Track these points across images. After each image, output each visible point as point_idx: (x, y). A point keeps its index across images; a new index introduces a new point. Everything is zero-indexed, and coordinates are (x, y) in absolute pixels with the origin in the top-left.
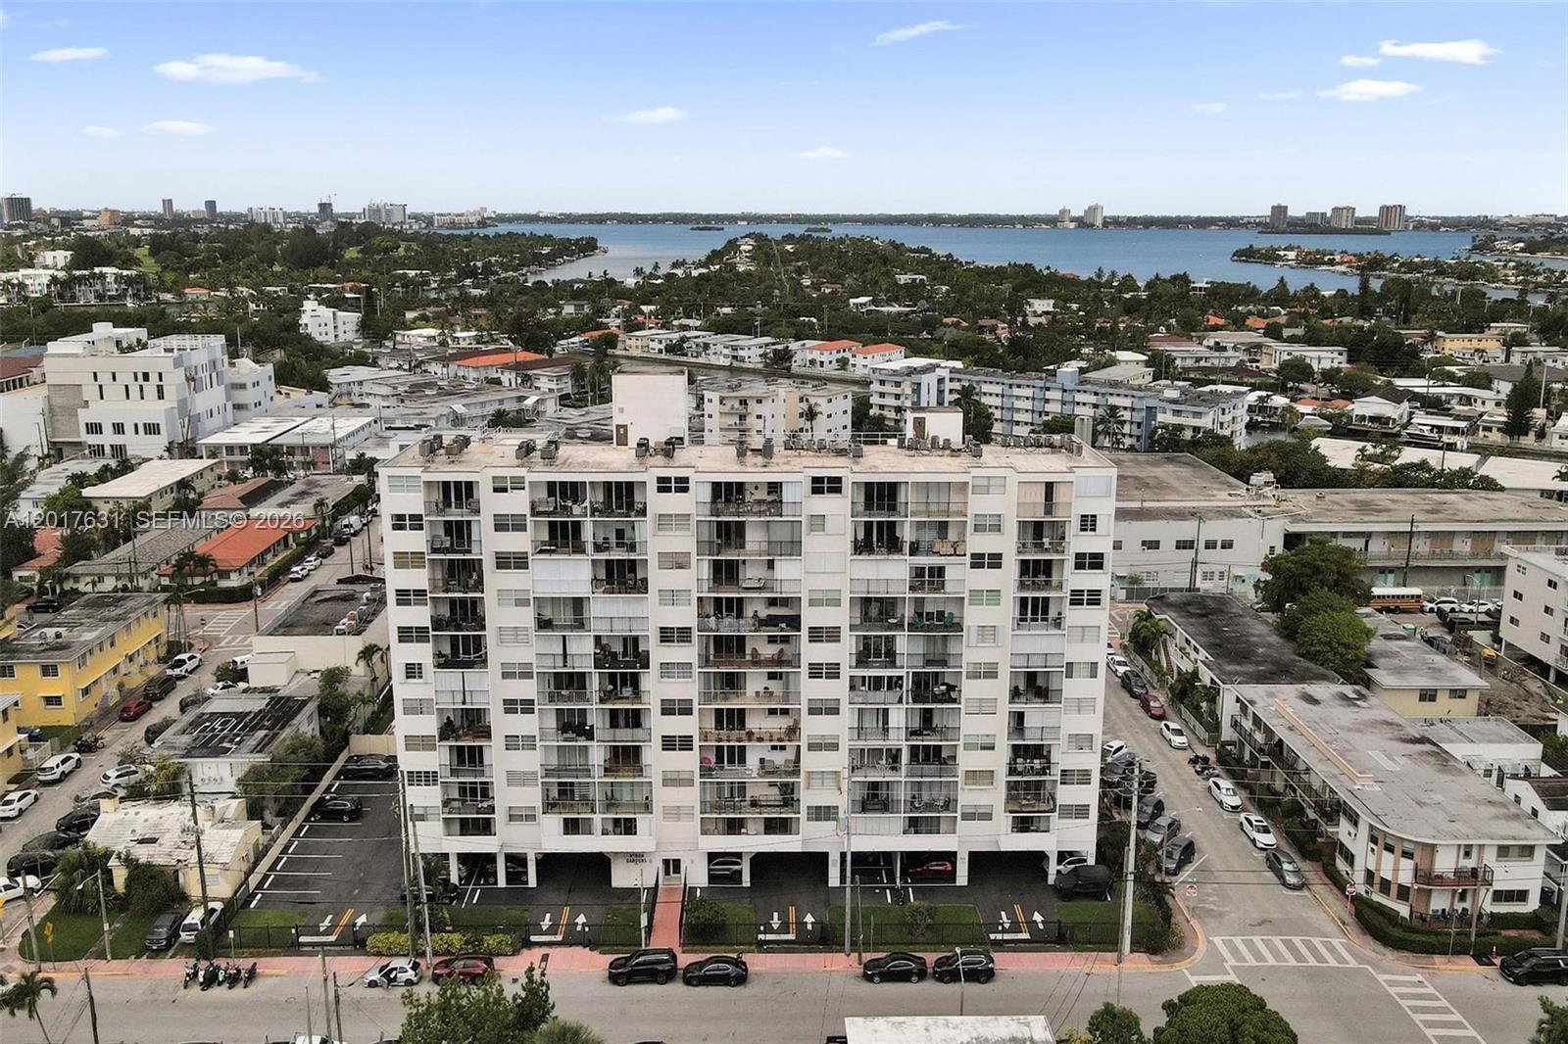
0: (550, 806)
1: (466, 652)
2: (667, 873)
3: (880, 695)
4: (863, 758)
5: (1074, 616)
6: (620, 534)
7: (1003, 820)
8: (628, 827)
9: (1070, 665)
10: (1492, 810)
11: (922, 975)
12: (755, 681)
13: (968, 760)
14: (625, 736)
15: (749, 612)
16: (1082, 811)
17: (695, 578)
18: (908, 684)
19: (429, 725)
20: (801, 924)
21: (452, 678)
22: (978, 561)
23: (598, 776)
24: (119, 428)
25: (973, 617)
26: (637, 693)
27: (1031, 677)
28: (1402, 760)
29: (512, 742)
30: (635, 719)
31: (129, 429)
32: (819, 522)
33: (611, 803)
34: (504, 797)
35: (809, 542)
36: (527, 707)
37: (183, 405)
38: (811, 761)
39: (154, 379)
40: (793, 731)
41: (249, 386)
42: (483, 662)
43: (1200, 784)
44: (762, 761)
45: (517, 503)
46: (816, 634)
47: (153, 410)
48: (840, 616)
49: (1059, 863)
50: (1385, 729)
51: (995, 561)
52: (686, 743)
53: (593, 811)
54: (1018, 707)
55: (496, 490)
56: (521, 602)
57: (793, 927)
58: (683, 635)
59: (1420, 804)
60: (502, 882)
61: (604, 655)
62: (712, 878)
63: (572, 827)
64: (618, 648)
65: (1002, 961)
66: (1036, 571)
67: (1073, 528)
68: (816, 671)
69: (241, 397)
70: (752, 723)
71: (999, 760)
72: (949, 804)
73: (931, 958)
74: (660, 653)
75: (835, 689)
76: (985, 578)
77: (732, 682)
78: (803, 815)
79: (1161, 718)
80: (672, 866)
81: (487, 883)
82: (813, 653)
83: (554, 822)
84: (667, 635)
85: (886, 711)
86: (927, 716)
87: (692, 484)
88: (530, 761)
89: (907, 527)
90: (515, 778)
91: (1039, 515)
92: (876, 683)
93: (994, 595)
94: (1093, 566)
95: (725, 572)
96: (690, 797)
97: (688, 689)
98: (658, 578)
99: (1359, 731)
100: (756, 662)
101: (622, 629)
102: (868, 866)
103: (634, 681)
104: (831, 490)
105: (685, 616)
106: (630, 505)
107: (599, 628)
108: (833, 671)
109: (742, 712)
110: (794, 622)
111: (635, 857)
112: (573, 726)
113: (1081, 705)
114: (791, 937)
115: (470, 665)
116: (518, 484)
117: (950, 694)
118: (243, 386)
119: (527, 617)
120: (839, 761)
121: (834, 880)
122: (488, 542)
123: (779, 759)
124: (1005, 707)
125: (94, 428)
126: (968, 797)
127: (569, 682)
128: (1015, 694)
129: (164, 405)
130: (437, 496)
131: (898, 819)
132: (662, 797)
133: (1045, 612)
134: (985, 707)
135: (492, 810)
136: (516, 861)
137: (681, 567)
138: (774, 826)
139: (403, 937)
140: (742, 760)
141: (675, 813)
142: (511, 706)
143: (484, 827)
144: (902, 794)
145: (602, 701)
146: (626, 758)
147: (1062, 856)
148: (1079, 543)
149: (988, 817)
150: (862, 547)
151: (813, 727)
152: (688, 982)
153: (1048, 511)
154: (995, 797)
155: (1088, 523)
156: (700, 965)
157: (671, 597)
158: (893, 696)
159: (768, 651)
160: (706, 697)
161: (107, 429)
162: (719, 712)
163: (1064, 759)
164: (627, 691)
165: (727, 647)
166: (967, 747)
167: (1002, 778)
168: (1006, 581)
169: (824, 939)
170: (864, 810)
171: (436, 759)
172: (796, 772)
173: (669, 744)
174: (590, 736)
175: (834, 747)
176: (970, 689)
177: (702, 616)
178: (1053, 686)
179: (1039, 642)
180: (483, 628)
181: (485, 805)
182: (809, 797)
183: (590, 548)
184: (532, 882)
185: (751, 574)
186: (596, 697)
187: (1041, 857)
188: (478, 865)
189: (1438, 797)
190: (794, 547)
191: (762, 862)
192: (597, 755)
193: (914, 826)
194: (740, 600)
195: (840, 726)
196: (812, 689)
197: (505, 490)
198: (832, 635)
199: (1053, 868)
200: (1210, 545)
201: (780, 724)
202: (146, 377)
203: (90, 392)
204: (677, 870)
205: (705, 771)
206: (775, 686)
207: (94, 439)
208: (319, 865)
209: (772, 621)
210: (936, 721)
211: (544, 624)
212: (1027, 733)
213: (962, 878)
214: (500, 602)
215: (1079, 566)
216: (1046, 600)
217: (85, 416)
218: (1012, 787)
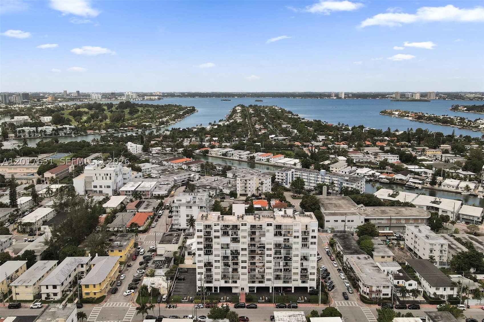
0: (222, 279)
1: (209, 252)
2: (242, 290)
3: (278, 260)
4: (276, 270)
5: (311, 246)
6: (235, 233)
7: (300, 281)
8: (235, 282)
9: (311, 254)
10: (384, 280)
11: (286, 307)
12: (257, 257)
13: (293, 271)
14: (235, 267)
15: (256, 246)
16: (313, 280)
17: (247, 240)
18: (283, 258)
19: (202, 264)
20: (265, 299)
21: (207, 257)
22: (295, 237)
23: (231, 273)
24: (101, 187)
25: (294, 246)
26: (238, 259)
27: (304, 257)
28: (371, 270)
29: (216, 267)
30: (237, 264)
31: (103, 187)
32: (268, 231)
33: (233, 278)
34: (215, 277)
35: (267, 234)
36: (219, 261)
37: (115, 180)
38: (267, 271)
39: (109, 175)
40: (264, 266)
41: (127, 174)
42: (212, 254)
43: (338, 274)
44: (258, 271)
45: (218, 228)
46: (268, 249)
47: (109, 182)
48: (272, 246)
49: (310, 289)
50: (371, 264)
51: (298, 237)
52: (245, 268)
53: (230, 279)
54: (302, 262)
55: (215, 225)
56: (218, 244)
57: (264, 299)
58: (245, 249)
59: (372, 278)
60: (213, 292)
61: (232, 253)
62: (249, 291)
63: (226, 282)
64: (234, 252)
65: (299, 305)
66: (305, 239)
67: (311, 231)
68: (268, 255)
69: (125, 177)
70: (257, 264)
71: (299, 271)
72: (290, 278)
73: (287, 304)
74: (242, 253)
75: (271, 259)
76: (296, 240)
77: (253, 258)
78: (265, 280)
79: (333, 261)
80: (243, 289)
81: (210, 292)
82: (267, 252)
83: (223, 281)
84: (242, 249)
85: (279, 262)
86: (287, 263)
87: (247, 225)
88: (220, 271)
89: (283, 232)
90: (217, 274)
91: (305, 230)
92: (278, 258)
93: (298, 243)
94: (314, 238)
95: (252, 239)
96: (246, 277)
97: (246, 258)
98: (242, 240)
99: (366, 265)
100: (257, 254)
101: (235, 249)
102: (277, 289)
103: (237, 257)
104: (270, 226)
105: (246, 246)
106: (237, 228)
107: (232, 248)
108: (271, 256)
109: (255, 263)
110: (264, 247)
111: (236, 287)
112: (226, 265)
113: (313, 261)
114: (264, 301)
115: (209, 254)
116: (218, 225)
117: (290, 259)
118: (125, 174)
119: (219, 246)
120: (271, 271)
121: (271, 292)
122: (213, 234)
123: (261, 270)
124: (300, 262)
125: (95, 187)
126: (294, 277)
127: (225, 258)
128: (301, 259)
129: (111, 181)
130: (205, 227)
131: (282, 281)
132: (242, 277)
133: (306, 246)
134: (296, 262)
135: (213, 279)
136: (216, 288)
137: (245, 238)
138: (261, 282)
139: (200, 301)
140: (255, 271)
141: (243, 280)
142: (216, 261)
143: (211, 282)
144: (282, 277)
145: (232, 261)
146: (235, 270)
147: (310, 288)
148: (312, 234)
149: (297, 280)
150: (276, 235)
151: (267, 265)
152: (247, 308)
153: (306, 229)
154: (298, 277)
155: (313, 231)
156: (249, 305)
157: (243, 243)
158: (281, 260)
159: (260, 252)
160: (249, 260)
161: (98, 187)
162: (251, 263)
163: (310, 271)
164: (236, 259)
165: (252, 252)
166: (293, 268)
167: (299, 274)
168: (300, 240)
169: (269, 301)
170: (276, 279)
171: (203, 270)
172: (264, 272)
173: (243, 268)
174: (229, 267)
175: (271, 268)
176: (294, 259)
177: (249, 246)
178: (308, 258)
179: (305, 251)
180: (212, 248)
181: (211, 278)
182: (266, 277)
183: (230, 235)
184: (219, 292)
185: (257, 239)
186: (231, 260)
187: (306, 288)
188: (209, 288)
189: (375, 277)
190: (264, 235)
191: (258, 288)
192: (230, 270)
193: (284, 282)
194: (255, 244)
195: (272, 265)
196: (267, 259)
197: (216, 225)
198: (271, 249)
199: (309, 289)
200: (349, 221)
201: (261, 265)
202: (107, 175)
203: (94, 178)
204: (243, 290)
205: (249, 273)
206: (261, 258)
207: (95, 189)
208: (180, 288)
209: (260, 247)
210: (288, 264)
211: (222, 248)
212: (303, 266)
213: (293, 291)
214: (215, 244)
215: (312, 238)
216: (306, 244)
217: (93, 184)
218: (301, 275)
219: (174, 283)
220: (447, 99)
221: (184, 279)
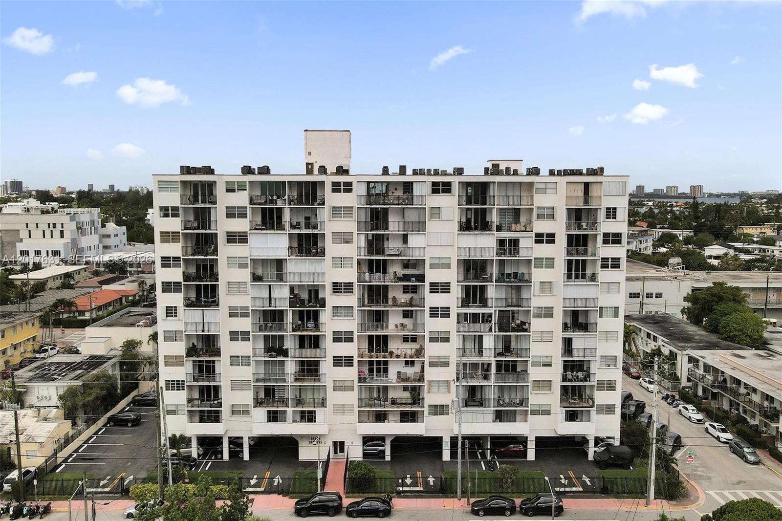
0: (258, 403)
1: (206, 297)
2: (336, 452)
3: (477, 326)
4: (467, 369)
5: (605, 275)
6: (308, 218)
7: (559, 413)
8: (309, 417)
9: (601, 308)
11: (513, 511)
12: (395, 320)
13: (535, 373)
14: (309, 354)
15: (391, 270)
16: (610, 409)
17: (355, 250)
18: (495, 319)
19: (179, 348)
20: (426, 483)
21: (195, 314)
22: (539, 239)
23: (290, 381)
24: (38, 253)
25: (538, 275)
26: (317, 327)
27: (575, 314)
29: (235, 360)
30: (315, 342)
31: (44, 254)
32: (436, 212)
34: (229, 398)
35: (431, 225)
36: (245, 336)
37: (74, 241)
38: (431, 374)
39: (59, 227)
40: (420, 352)
41: (112, 236)
42: (216, 304)
43: (673, 410)
44: (399, 373)
45: (241, 199)
46: (435, 288)
47: (57, 244)
48: (452, 275)
49: (596, 446)
51: (551, 238)
52: (348, 361)
53: (287, 406)
54: (568, 334)
55: (228, 191)
56: (242, 266)
57: (420, 480)
58: (348, 288)
60: (226, 456)
61: (295, 300)
62: (365, 455)
63: (273, 417)
64: (305, 296)
65: (566, 503)
66: (577, 242)
67: (602, 215)
68: (435, 312)
69: (107, 242)
70: (393, 346)
71: (555, 374)
72: (522, 402)
73: (518, 501)
74: (332, 300)
75: (449, 325)
76: (544, 250)
77: (379, 318)
78: (426, 410)
79: (638, 378)
80: (339, 446)
81: (216, 458)
82: (433, 300)
83: (261, 413)
84: (337, 288)
85: (481, 337)
86: (507, 342)
87: (354, 186)
88: (246, 373)
89: (494, 212)
90: (237, 385)
91: (581, 205)
92: (475, 318)
93: (550, 263)
94: (614, 242)
95: (375, 244)
96: (352, 398)
97: (351, 324)
98: (332, 249)
100: (395, 303)
101: (307, 281)
102: (475, 442)
103: (315, 316)
104: (444, 191)
105: (349, 275)
106: (315, 199)
107: (292, 280)
108: (445, 313)
109: (386, 338)
110: (421, 278)
111: (313, 439)
112: (274, 347)
113: (608, 335)
114: (420, 489)
115: (208, 305)
116: (241, 187)
117: (523, 327)
118: (109, 236)
119: (245, 275)
120: (449, 373)
121: (446, 456)
122: (222, 225)
123: (410, 371)
124: (559, 335)
125: (25, 253)
126: (535, 399)
127: (273, 317)
128: (565, 327)
129: (63, 241)
130: (190, 193)
131: (489, 411)
132: (334, 398)
133: (584, 269)
134: (546, 337)
135: (220, 405)
136: (236, 443)
137: (347, 242)
138: (408, 417)
139: (155, 486)
140: (386, 371)
141: (341, 409)
142: (234, 336)
143: (214, 417)
144: (492, 394)
145: (294, 330)
146: (310, 369)
147: (598, 441)
148: (607, 226)
149: (548, 413)
150: (465, 227)
151: (432, 350)
152: (350, 514)
153: (586, 202)
154: (553, 398)
155: (611, 213)
156: (357, 503)
157: (340, 262)
158: (485, 327)
159: (404, 298)
160: (362, 327)
161: (32, 254)
162: (371, 338)
163: (599, 373)
164: (311, 325)
165: (377, 294)
166: (534, 364)
167: (558, 383)
168: (559, 251)
169: (444, 489)
170: (466, 405)
171: (183, 372)
172: (421, 379)
173: (338, 361)
174: (285, 353)
175: (446, 364)
176: (537, 325)
177: (360, 272)
178: (592, 319)
179: (580, 291)
180: (217, 280)
181: (216, 402)
182: (430, 398)
183: (287, 226)
184: (246, 457)
185: (392, 246)
186: (290, 327)
187: (584, 440)
188: (210, 444)
190: (420, 226)
191: (401, 444)
192: (291, 367)
193: (499, 416)
194: (385, 261)
195: (450, 350)
196: (433, 325)
197: (233, 191)
198: (445, 288)
199: (591, 451)
200: (649, 296)
201: (409, 348)
202: (55, 225)
203: (24, 234)
204: (342, 450)
205: (361, 380)
206: (407, 322)
208: (108, 449)
209: (406, 278)
210: (513, 345)
211: (256, 278)
212: (574, 353)
213: (531, 455)
214: (229, 265)
215: (606, 242)
216: (584, 261)
217: (20, 247)
218: (564, 389)
219: (96, 433)
220: (722, 197)
221: (136, 422)
